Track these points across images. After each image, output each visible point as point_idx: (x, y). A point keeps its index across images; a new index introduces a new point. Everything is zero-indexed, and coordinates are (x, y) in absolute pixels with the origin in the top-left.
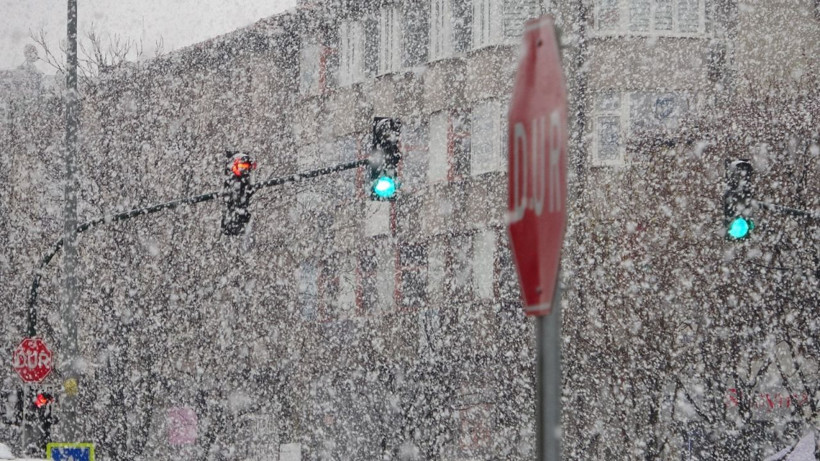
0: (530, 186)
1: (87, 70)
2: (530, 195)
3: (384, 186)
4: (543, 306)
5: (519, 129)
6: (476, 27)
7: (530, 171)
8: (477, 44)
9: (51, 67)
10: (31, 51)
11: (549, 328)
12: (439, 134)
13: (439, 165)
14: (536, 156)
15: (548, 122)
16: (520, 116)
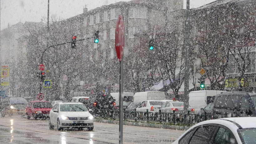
0: (119, 41)
1: (51, 22)
2: (119, 42)
3: (96, 41)
4: (121, 60)
5: (117, 32)
6: (111, 17)
7: (119, 39)
8: (111, 19)
9: (45, 22)
10: (42, 20)
11: (122, 63)
12: (105, 33)
13: (105, 38)
14: (120, 37)
15: (121, 31)
16: (117, 30)
